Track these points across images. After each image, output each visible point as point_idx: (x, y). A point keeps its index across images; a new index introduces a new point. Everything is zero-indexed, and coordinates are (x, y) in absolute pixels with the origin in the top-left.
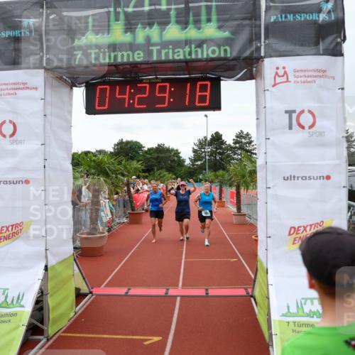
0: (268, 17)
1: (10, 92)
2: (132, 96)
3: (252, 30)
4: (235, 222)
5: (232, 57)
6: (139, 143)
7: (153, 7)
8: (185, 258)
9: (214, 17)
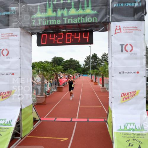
0: (113, 5)
1: (6, 37)
2: (56, 39)
3: (107, 10)
4: (101, 91)
5: (98, 22)
6: (62, 58)
7: (65, 1)
8: (80, 106)
9: (90, 5)
